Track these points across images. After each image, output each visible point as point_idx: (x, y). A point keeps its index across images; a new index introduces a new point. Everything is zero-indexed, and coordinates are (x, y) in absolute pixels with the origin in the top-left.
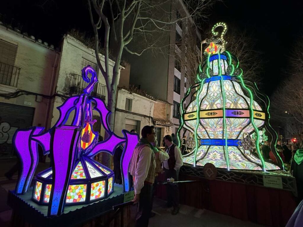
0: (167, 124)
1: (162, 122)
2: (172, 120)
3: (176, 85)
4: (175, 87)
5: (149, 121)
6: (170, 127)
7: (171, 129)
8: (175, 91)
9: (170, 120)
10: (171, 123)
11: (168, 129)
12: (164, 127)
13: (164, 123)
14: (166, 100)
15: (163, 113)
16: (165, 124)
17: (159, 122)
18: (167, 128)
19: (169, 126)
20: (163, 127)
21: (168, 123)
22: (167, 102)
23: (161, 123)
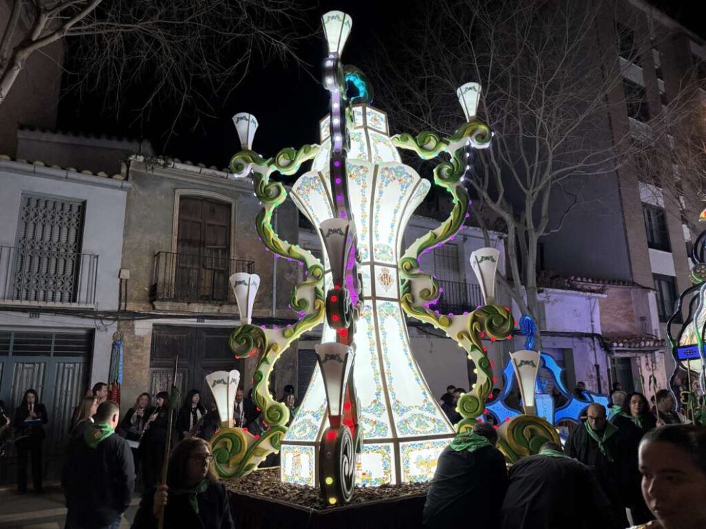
0: (645, 346)
1: (630, 343)
2: (659, 331)
3: (654, 228)
4: (652, 234)
5: (594, 344)
6: (657, 353)
7: (661, 358)
8: (651, 245)
9: (654, 334)
10: (657, 341)
11: (649, 359)
12: (639, 355)
13: (637, 345)
14: (631, 279)
15: (629, 316)
16: (640, 347)
17: (621, 345)
18: (646, 357)
19: (652, 352)
20: (634, 355)
21: (648, 343)
22: (634, 284)
23: (627, 345)
